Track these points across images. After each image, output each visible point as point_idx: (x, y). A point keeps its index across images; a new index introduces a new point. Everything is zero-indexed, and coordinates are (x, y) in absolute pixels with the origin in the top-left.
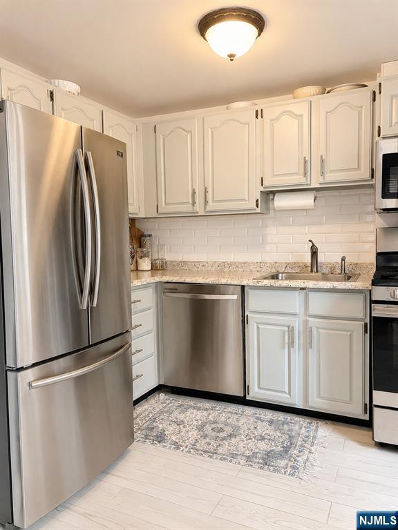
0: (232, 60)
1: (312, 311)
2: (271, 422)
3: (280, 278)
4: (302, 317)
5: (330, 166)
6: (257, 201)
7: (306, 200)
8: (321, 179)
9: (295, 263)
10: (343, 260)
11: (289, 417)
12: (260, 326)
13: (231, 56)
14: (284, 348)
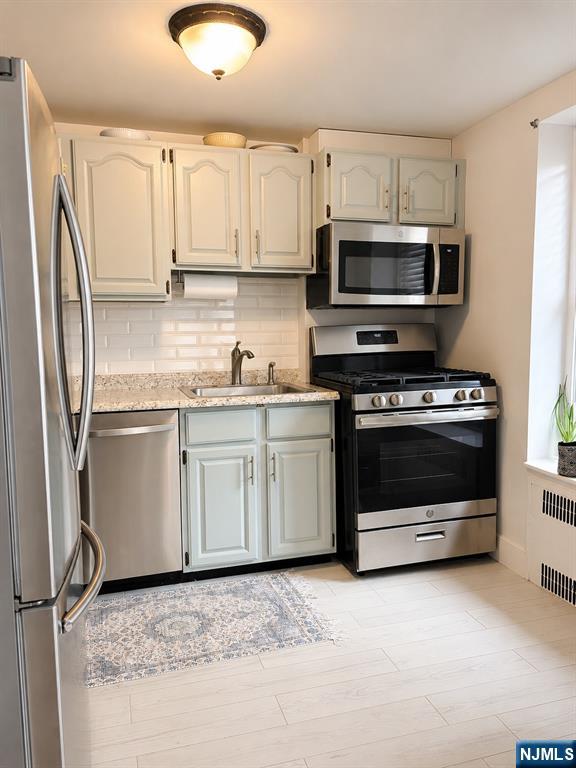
0: (219, 79)
1: (273, 433)
2: (235, 592)
3: (199, 394)
4: (260, 442)
5: (266, 246)
6: (168, 283)
7: (228, 288)
8: (255, 262)
9: (206, 373)
10: (271, 366)
11: (247, 579)
12: (204, 464)
13: (219, 73)
14: (239, 487)
